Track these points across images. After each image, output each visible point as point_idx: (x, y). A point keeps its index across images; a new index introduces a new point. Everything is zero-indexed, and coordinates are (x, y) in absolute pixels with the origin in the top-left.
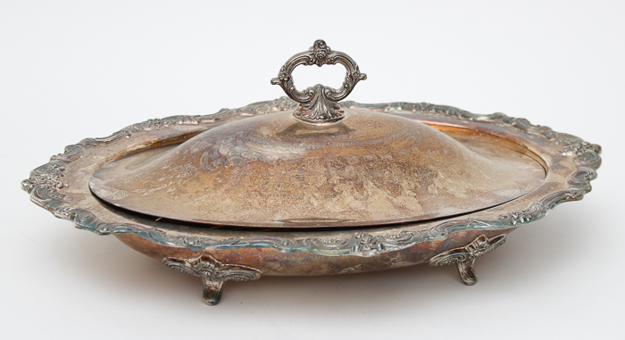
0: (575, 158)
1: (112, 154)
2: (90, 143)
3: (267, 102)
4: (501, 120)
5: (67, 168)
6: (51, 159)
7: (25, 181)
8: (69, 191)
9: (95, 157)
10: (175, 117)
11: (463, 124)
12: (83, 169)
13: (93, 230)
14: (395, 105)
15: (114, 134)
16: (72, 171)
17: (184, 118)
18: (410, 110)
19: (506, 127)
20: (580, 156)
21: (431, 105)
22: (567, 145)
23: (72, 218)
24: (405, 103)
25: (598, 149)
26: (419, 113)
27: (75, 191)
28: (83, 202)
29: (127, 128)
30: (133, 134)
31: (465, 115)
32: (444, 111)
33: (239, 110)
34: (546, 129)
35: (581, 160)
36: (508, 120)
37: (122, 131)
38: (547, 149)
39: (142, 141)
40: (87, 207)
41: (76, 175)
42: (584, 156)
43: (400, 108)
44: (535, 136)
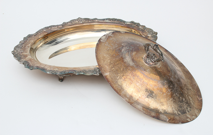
0: (151, 37)
1: (35, 39)
2: (30, 36)
3: (75, 20)
4: (133, 24)
5: (24, 45)
6: (20, 43)
7: (12, 52)
8: (23, 54)
9: (31, 41)
10: (52, 26)
11: (124, 25)
12: (28, 45)
13: (29, 68)
14: (107, 19)
15: (36, 33)
16: (25, 46)
17: (54, 26)
18: (110, 21)
19: (134, 26)
20: (152, 36)
21: (116, 19)
22: (149, 32)
23: (24, 64)
24: (109, 19)
25: (157, 33)
26: (113, 21)
27: (25, 54)
28: (27, 58)
29: (39, 30)
30: (41, 32)
31: (124, 22)
32: (119, 21)
33: (68, 23)
34: (144, 26)
35: (152, 37)
36: (135, 23)
37: (38, 31)
38: (144, 33)
39: (43, 35)
40: (28, 59)
41: (25, 48)
42: (153, 36)
43: (108, 20)
44: (141, 29)
